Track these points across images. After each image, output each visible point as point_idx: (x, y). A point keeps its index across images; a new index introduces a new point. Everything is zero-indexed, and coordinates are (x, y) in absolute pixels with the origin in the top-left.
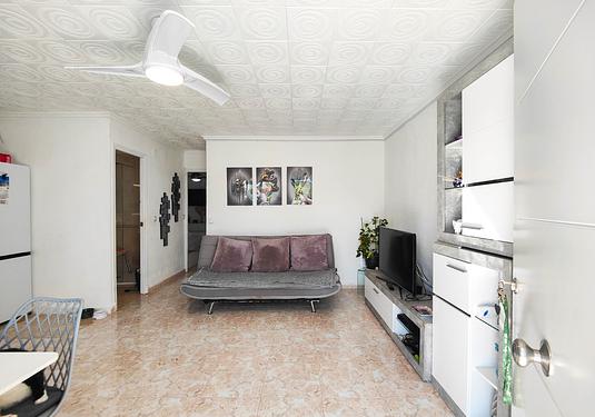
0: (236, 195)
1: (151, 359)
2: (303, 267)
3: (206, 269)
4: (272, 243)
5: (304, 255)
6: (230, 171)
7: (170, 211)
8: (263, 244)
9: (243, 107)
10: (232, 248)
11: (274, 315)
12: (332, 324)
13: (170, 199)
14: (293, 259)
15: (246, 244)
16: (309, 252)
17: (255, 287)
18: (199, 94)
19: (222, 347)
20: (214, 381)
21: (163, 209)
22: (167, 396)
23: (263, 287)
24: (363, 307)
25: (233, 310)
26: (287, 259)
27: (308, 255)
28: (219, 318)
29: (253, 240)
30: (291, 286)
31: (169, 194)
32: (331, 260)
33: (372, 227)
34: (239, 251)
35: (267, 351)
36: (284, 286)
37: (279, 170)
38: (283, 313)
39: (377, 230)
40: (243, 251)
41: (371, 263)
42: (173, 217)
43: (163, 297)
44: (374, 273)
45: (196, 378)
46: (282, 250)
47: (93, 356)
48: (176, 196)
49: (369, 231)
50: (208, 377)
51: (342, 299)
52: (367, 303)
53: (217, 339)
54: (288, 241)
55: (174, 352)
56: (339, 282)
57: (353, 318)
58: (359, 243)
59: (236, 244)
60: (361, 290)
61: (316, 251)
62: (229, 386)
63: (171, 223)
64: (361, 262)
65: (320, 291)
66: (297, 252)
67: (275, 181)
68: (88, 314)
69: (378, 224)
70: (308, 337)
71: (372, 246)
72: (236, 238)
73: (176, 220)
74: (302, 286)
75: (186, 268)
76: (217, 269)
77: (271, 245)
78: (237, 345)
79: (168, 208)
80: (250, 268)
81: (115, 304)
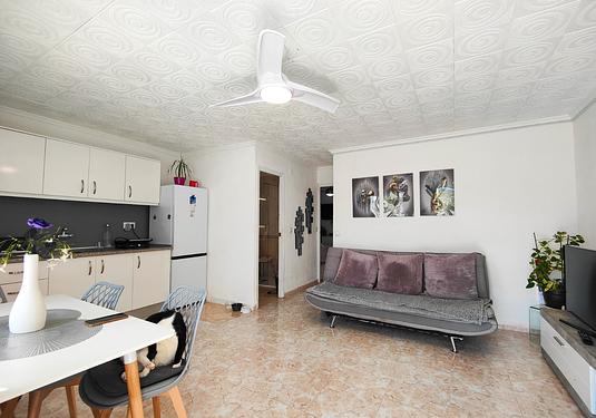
0: (361, 207)
1: (273, 358)
2: (440, 293)
3: (330, 280)
4: (401, 260)
5: (442, 278)
6: (355, 182)
7: (304, 224)
8: (390, 259)
9: (362, 113)
10: (356, 262)
11: (400, 344)
12: (480, 373)
13: (304, 212)
14: (426, 281)
15: (370, 258)
16: (450, 275)
17: (377, 307)
18: (318, 109)
19: (337, 364)
20: (321, 399)
21: (298, 221)
22: (276, 398)
23: (386, 308)
24: (538, 362)
25: (355, 328)
26: (420, 280)
27: (448, 278)
28: (340, 334)
29: (378, 255)
30: (422, 313)
31: (304, 208)
32: (483, 288)
33: (555, 247)
34: (363, 265)
35: (384, 384)
36: (413, 311)
37: (410, 176)
38: (412, 345)
39: (562, 251)
40: (368, 267)
41: (554, 299)
42: (306, 229)
43: (296, 303)
44: (558, 314)
45: (305, 390)
46: (412, 269)
47: (233, 344)
48: (310, 210)
49: (549, 251)
50: (316, 392)
51: (501, 343)
52: (546, 358)
53: (333, 355)
54: (421, 258)
55: (292, 357)
56: (493, 318)
57: (516, 373)
58: (531, 268)
59: (360, 257)
60: (535, 336)
61: (459, 273)
62: (334, 410)
63: (305, 234)
64: (536, 296)
65: (464, 326)
66: (432, 274)
67: (405, 190)
68: (237, 307)
69: (564, 243)
70: (441, 382)
71: (556, 275)
72: (360, 252)
73: (310, 232)
74: (436, 316)
75: (318, 278)
76: (340, 283)
77: (400, 261)
78: (352, 367)
79: (302, 221)
80: (375, 286)
81: (257, 302)
